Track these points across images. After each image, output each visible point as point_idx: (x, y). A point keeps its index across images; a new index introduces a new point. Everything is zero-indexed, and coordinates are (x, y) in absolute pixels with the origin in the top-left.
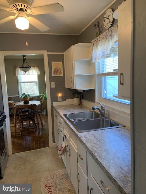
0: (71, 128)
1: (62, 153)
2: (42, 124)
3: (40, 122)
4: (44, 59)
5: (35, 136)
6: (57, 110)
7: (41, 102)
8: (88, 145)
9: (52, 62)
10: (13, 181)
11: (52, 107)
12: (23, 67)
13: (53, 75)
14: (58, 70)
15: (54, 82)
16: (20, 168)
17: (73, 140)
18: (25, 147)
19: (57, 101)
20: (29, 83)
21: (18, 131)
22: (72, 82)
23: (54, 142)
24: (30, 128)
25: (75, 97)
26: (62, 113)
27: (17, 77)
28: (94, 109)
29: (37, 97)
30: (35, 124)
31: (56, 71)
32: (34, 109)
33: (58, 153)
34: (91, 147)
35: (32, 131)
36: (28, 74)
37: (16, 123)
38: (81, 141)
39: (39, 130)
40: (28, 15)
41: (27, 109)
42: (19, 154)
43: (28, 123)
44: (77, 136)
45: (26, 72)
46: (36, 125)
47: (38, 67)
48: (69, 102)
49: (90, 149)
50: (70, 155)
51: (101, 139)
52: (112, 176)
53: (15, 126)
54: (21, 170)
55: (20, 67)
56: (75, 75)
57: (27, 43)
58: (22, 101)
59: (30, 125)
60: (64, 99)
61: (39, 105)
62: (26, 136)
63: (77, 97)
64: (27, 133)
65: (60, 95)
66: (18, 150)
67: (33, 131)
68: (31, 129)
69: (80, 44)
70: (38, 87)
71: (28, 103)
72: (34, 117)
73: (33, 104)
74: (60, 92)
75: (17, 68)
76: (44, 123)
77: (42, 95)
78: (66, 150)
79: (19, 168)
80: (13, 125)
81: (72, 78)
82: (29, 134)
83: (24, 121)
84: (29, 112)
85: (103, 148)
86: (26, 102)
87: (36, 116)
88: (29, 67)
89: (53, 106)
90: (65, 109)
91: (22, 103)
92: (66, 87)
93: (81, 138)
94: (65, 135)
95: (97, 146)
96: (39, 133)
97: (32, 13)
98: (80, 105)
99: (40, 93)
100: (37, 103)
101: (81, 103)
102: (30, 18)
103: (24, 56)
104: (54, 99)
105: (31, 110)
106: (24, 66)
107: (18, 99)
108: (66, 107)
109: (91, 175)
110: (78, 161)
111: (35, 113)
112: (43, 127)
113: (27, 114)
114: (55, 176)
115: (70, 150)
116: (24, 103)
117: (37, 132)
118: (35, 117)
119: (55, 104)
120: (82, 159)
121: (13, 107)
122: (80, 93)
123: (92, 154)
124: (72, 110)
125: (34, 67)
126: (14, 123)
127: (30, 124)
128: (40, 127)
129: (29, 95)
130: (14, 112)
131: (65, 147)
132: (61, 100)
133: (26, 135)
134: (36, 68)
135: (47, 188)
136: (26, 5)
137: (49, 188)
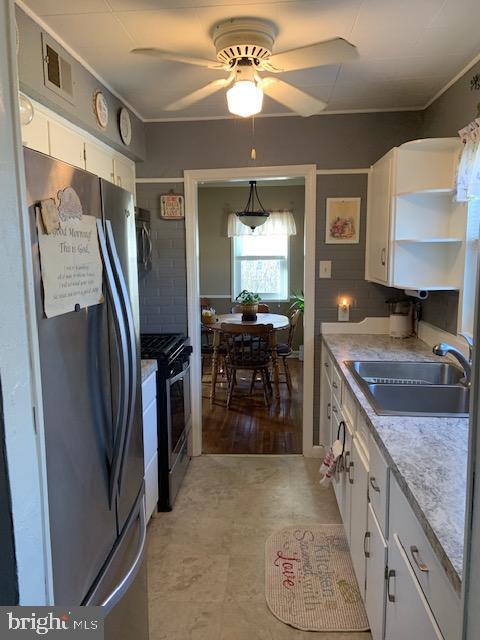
0: (356, 401)
1: (330, 472)
2: (290, 388)
3: (283, 378)
4: (304, 187)
5: (266, 416)
6: (329, 345)
7: (290, 319)
8: (391, 449)
9: (329, 200)
10: (194, 521)
11: (319, 338)
12: (248, 214)
13: (329, 240)
14: (346, 224)
15: (329, 263)
16: (219, 493)
17: (362, 436)
18: (236, 443)
19: (334, 318)
20: (263, 261)
21: (222, 398)
22: (384, 264)
23: (316, 442)
24: (253, 392)
25: (394, 313)
26: (343, 356)
27: (230, 243)
28: (439, 353)
29: (283, 304)
30: (269, 383)
31: (339, 228)
32: (267, 340)
33: (321, 469)
34: (399, 454)
35: (258, 402)
36: (260, 234)
37: (217, 373)
38: (377, 438)
39: (279, 404)
40: (263, 75)
41: (247, 338)
42: (218, 458)
43: (251, 379)
44: (369, 423)
45: (253, 228)
46: (270, 387)
47: (291, 211)
48: (371, 325)
49: (394, 459)
50: (352, 481)
51: (440, 441)
52: (432, 530)
53: (215, 381)
54: (220, 499)
55: (240, 215)
56: (394, 241)
57: (253, 151)
58: (237, 312)
59: (256, 384)
60: (355, 315)
61: (283, 329)
62: (242, 412)
63: (401, 313)
64: (244, 407)
65: (345, 302)
66: (217, 446)
67: (262, 404)
68: (256, 395)
69: (419, 141)
70: (286, 274)
71: (254, 318)
72: (266, 361)
73: (265, 324)
74: (345, 292)
75: (231, 216)
76: (295, 384)
77: (297, 300)
78: (343, 465)
79: (216, 495)
80: (210, 378)
81: (384, 250)
82: (251, 408)
83: (238, 371)
84: (254, 348)
85: (434, 462)
86: (249, 316)
87: (274, 359)
88: (263, 214)
89: (320, 335)
90: (355, 347)
91: (237, 319)
92: (368, 278)
93: (378, 430)
94: (343, 423)
95: (418, 455)
96: (278, 413)
97: (270, 69)
98: (410, 338)
99: (292, 291)
100: (279, 321)
101: (414, 332)
102: (268, 82)
103: (252, 183)
104: (326, 312)
105: (259, 341)
106: (250, 210)
107: (226, 306)
108: (359, 341)
109: (395, 536)
110: (368, 498)
111: (270, 351)
112: (290, 394)
113: (247, 349)
114: (308, 537)
115: (352, 464)
116: (244, 319)
117: (273, 408)
118: (271, 363)
119: (327, 328)
120: (377, 490)
121: (213, 326)
122: (414, 299)
123: (396, 472)
124: (377, 350)
125: (281, 211)
126: (213, 373)
127: (254, 381)
128: (284, 394)
129: (257, 296)
130: (215, 340)
131: (341, 456)
132: (347, 319)
133: (240, 409)
134: (285, 215)
135: (281, 562)
136: (258, 49)
137: (287, 561)
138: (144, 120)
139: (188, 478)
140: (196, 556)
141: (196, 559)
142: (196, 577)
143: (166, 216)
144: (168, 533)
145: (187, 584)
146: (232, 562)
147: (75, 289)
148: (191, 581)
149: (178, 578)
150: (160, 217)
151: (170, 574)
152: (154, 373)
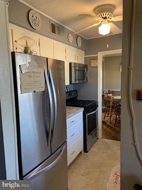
18: (113, 136)
54: (103, 152)
66: (107, 136)
121: (111, 99)
130: (111, 104)
135: (116, 176)
136: (109, 14)
137: (118, 176)
138: (87, 39)
139: (95, 144)
140: (90, 167)
141: (90, 168)
142: (88, 174)
143: (92, 66)
144: (85, 159)
145: (85, 175)
146: (100, 172)
147: (34, 87)
148: (87, 174)
149: (83, 172)
150: (90, 66)
151: (81, 170)
152: (82, 112)
